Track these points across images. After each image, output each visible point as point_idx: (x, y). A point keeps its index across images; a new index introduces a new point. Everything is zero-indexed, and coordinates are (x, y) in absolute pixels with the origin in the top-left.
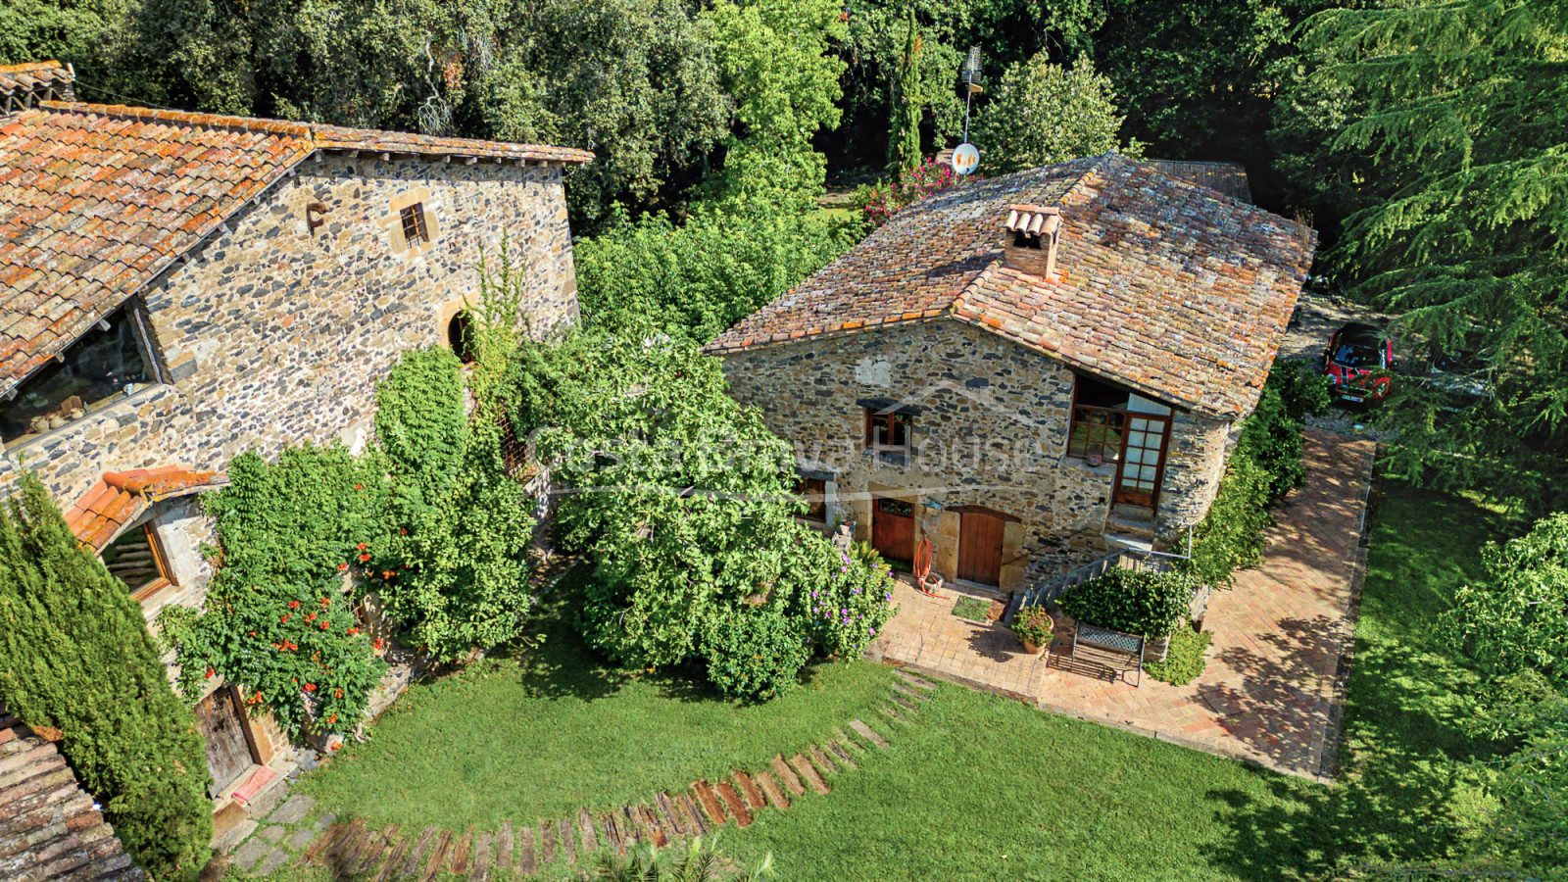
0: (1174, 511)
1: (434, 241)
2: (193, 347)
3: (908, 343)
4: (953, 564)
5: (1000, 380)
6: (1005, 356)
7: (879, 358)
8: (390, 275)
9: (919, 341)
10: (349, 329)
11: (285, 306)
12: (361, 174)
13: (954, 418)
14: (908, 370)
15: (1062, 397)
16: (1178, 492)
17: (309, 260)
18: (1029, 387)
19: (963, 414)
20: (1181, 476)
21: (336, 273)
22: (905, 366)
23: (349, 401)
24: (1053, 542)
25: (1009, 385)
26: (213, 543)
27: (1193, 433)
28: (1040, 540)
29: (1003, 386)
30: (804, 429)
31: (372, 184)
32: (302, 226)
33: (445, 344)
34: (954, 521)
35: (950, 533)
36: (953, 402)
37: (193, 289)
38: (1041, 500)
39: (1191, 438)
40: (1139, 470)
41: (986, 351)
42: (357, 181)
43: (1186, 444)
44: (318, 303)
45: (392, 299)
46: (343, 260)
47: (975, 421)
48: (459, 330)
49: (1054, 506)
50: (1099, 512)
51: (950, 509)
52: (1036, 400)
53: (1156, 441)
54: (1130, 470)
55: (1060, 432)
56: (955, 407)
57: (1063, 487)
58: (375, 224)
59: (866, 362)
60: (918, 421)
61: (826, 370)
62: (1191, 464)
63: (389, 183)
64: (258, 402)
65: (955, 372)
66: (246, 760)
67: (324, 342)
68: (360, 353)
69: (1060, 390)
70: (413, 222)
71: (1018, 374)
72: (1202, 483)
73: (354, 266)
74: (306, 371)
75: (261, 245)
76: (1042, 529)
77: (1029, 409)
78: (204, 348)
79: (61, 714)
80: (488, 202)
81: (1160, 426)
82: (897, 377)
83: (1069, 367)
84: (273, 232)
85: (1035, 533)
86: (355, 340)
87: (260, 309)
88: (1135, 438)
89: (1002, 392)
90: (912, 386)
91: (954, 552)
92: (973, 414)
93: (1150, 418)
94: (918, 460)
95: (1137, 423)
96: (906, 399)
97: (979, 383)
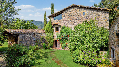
1: (86, 15)
8: (80, 17)
10: (75, 20)
11: (70, 17)
12: (80, 9)
17: (73, 14)
21: (75, 15)
26: (61, 30)
32: (73, 12)
37: (64, 14)
42: (79, 9)
44: (73, 17)
45: (80, 19)
46: (76, 15)
58: (80, 13)
63: (82, 10)
64: (67, 23)
67: (73, 20)
68: (75, 22)
70: (84, 13)
73: (77, 15)
74: (70, 22)
75: (70, 12)
78: (64, 18)
80: (94, 13)
84: (71, 12)
86: (75, 21)
87: (68, 16)
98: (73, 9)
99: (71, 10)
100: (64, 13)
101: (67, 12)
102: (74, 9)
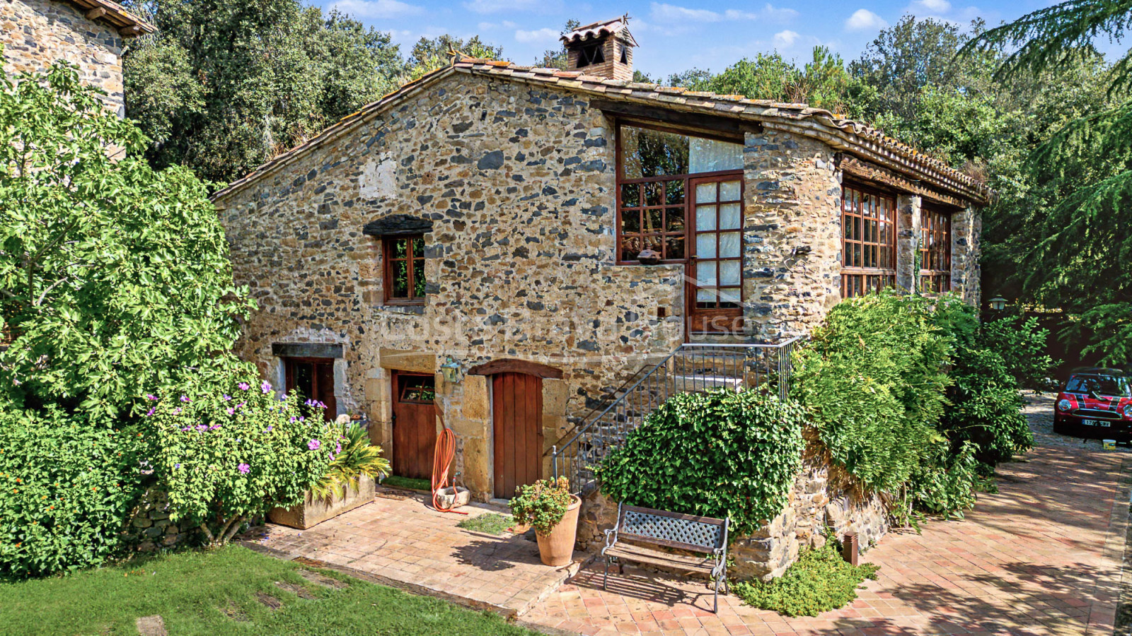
0: (766, 311)
3: (412, 125)
4: (485, 467)
5: (515, 149)
6: (518, 110)
7: (383, 156)
9: (423, 116)
13: (469, 223)
14: (414, 164)
15: (592, 154)
16: (767, 274)
18: (549, 150)
19: (479, 214)
20: (766, 244)
22: (410, 159)
24: (605, 403)
25: (525, 152)
27: (774, 165)
28: (589, 403)
29: (520, 158)
30: (309, 284)
34: (479, 392)
35: (477, 414)
36: (466, 199)
38: (583, 331)
39: (771, 174)
40: (716, 270)
41: (497, 108)
47: (493, 221)
49: (601, 339)
50: (663, 336)
51: (474, 371)
52: (561, 169)
55: (596, 211)
56: (467, 206)
57: (609, 303)
59: (370, 166)
60: (430, 238)
61: (329, 190)
62: (779, 221)
65: (465, 152)
69: (589, 144)
71: (536, 132)
72: (803, 252)
76: (589, 381)
77: (554, 184)
81: (731, 190)
82: (403, 178)
83: (597, 101)
85: (581, 392)
88: (705, 219)
89: (517, 168)
90: (421, 188)
91: (487, 447)
92: (490, 210)
93: (719, 177)
94: (433, 300)
95: (706, 193)
96: (415, 210)
97: (493, 160)
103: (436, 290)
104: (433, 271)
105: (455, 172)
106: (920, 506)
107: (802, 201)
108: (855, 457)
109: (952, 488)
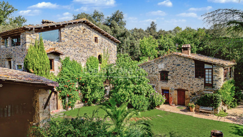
0: (216, 85)
1: (98, 43)
2: (65, 39)
4: (177, 101)
5: (182, 64)
6: (182, 60)
7: (162, 63)
8: (92, 44)
9: (168, 59)
10: (85, 48)
11: (78, 40)
13: (175, 72)
15: (193, 65)
16: (216, 81)
17: (82, 36)
18: (187, 65)
20: (216, 77)
21: (85, 40)
22: (166, 64)
23: (83, 58)
24: (194, 94)
26: (60, 67)
28: (192, 94)
31: (92, 32)
32: (82, 32)
33: (97, 58)
34: (176, 92)
35: (176, 95)
37: (67, 32)
38: (191, 86)
39: (217, 70)
40: (208, 79)
41: (179, 59)
42: (90, 30)
43: (216, 71)
44: (82, 43)
45: (91, 48)
48: (100, 57)
49: (194, 87)
50: (202, 87)
51: (175, 90)
52: (188, 67)
53: (210, 73)
54: (207, 80)
55: (193, 72)
56: (175, 70)
57: (195, 83)
58: (91, 37)
59: (160, 64)
60: (169, 74)
61: (153, 67)
62: (217, 75)
63: (94, 33)
64: (71, 51)
65: (175, 64)
66: (56, 108)
67: (81, 48)
68: (86, 52)
70: (96, 39)
71: (185, 62)
72: (220, 78)
73: (88, 41)
74: (78, 51)
75: (76, 31)
76: (192, 92)
78: (66, 40)
79: (34, 68)
80: (106, 42)
81: (210, 70)
82: (165, 66)
83: (193, 60)
84: (78, 30)
86: (85, 50)
87: (74, 39)
88: (207, 73)
89: (182, 66)
90: (168, 67)
91: (177, 99)
92: (178, 71)
93: (209, 69)
94: (169, 81)
95: (207, 70)
96: (167, 70)
97: (179, 65)
98: (81, 26)
99: (77, 28)
100: (66, 29)
101: (71, 28)
102: (84, 27)
103: (170, 80)
104: (169, 77)
105: (173, 66)
106: (231, 107)
107: (220, 73)
108: (225, 101)
109: (234, 105)
